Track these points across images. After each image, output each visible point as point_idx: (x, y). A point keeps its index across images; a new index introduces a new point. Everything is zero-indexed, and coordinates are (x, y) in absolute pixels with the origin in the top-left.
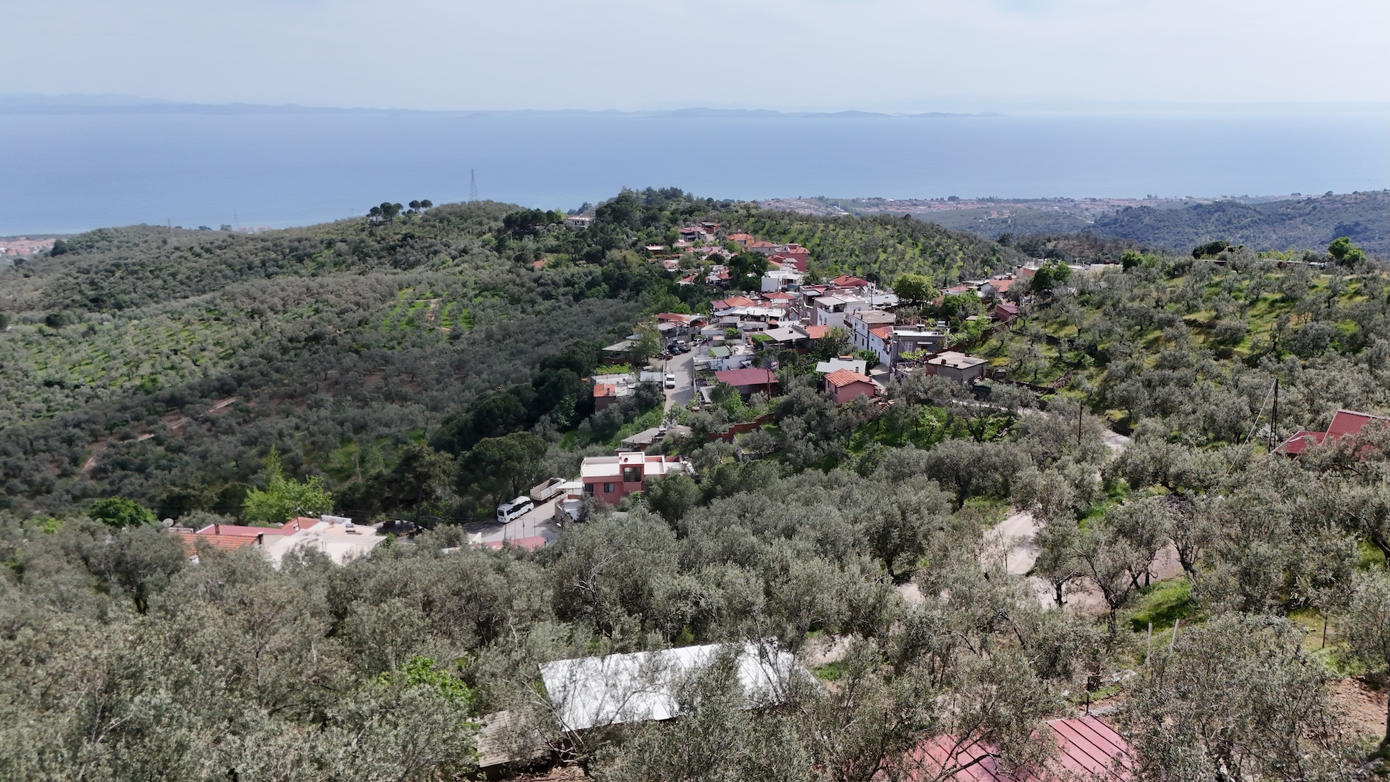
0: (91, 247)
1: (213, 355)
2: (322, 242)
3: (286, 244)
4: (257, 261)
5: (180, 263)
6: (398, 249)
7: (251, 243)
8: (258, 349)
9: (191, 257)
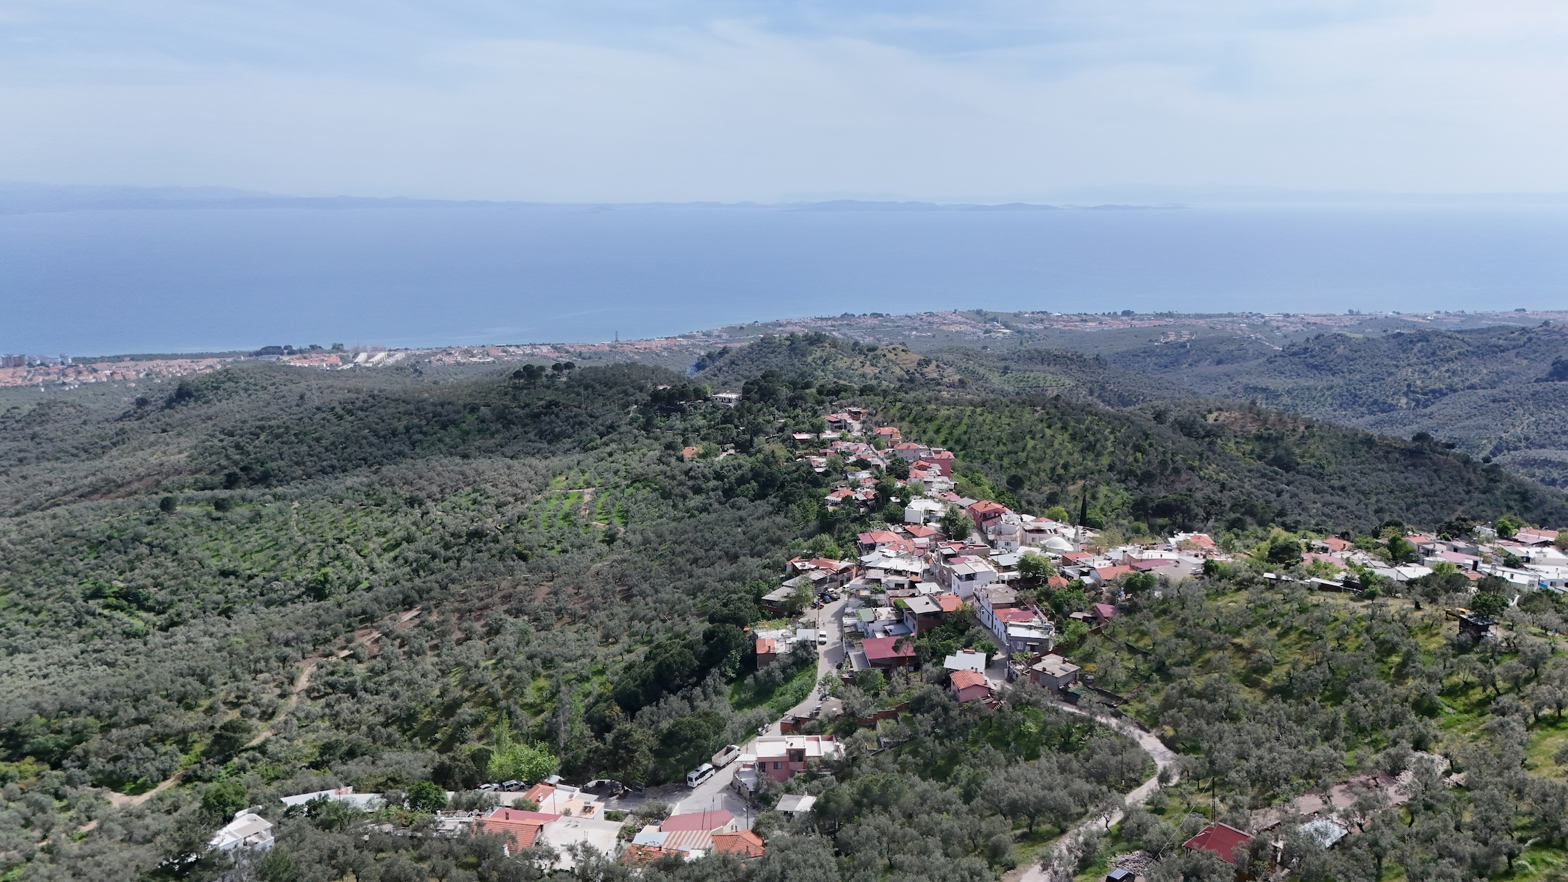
0: (217, 388)
1: (376, 546)
2: (465, 406)
3: (430, 408)
4: (401, 428)
5: (323, 426)
6: (543, 418)
7: (393, 404)
8: (421, 543)
9: (334, 420)
